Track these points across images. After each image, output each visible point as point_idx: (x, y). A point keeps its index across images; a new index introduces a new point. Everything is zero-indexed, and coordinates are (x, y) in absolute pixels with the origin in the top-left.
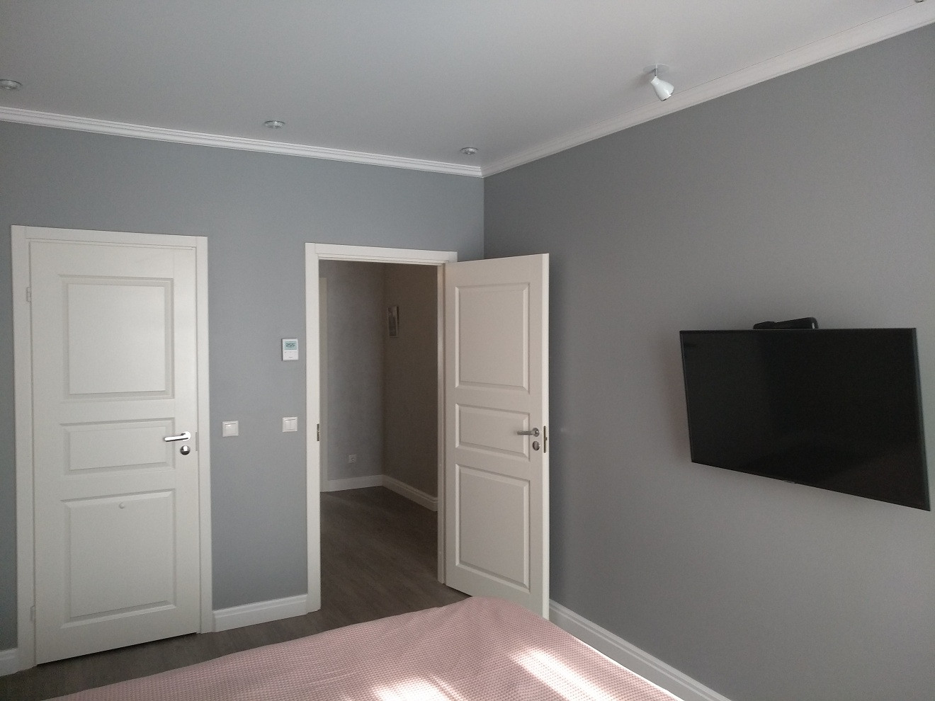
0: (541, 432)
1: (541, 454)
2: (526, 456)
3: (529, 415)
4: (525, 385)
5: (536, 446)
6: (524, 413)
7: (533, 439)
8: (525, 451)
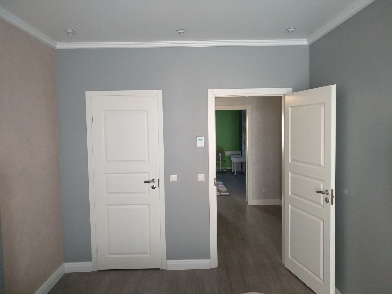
0: (330, 192)
1: (330, 205)
2: (322, 206)
3: (324, 181)
4: (322, 164)
5: (327, 200)
6: (321, 180)
7: (326, 196)
8: (322, 202)
